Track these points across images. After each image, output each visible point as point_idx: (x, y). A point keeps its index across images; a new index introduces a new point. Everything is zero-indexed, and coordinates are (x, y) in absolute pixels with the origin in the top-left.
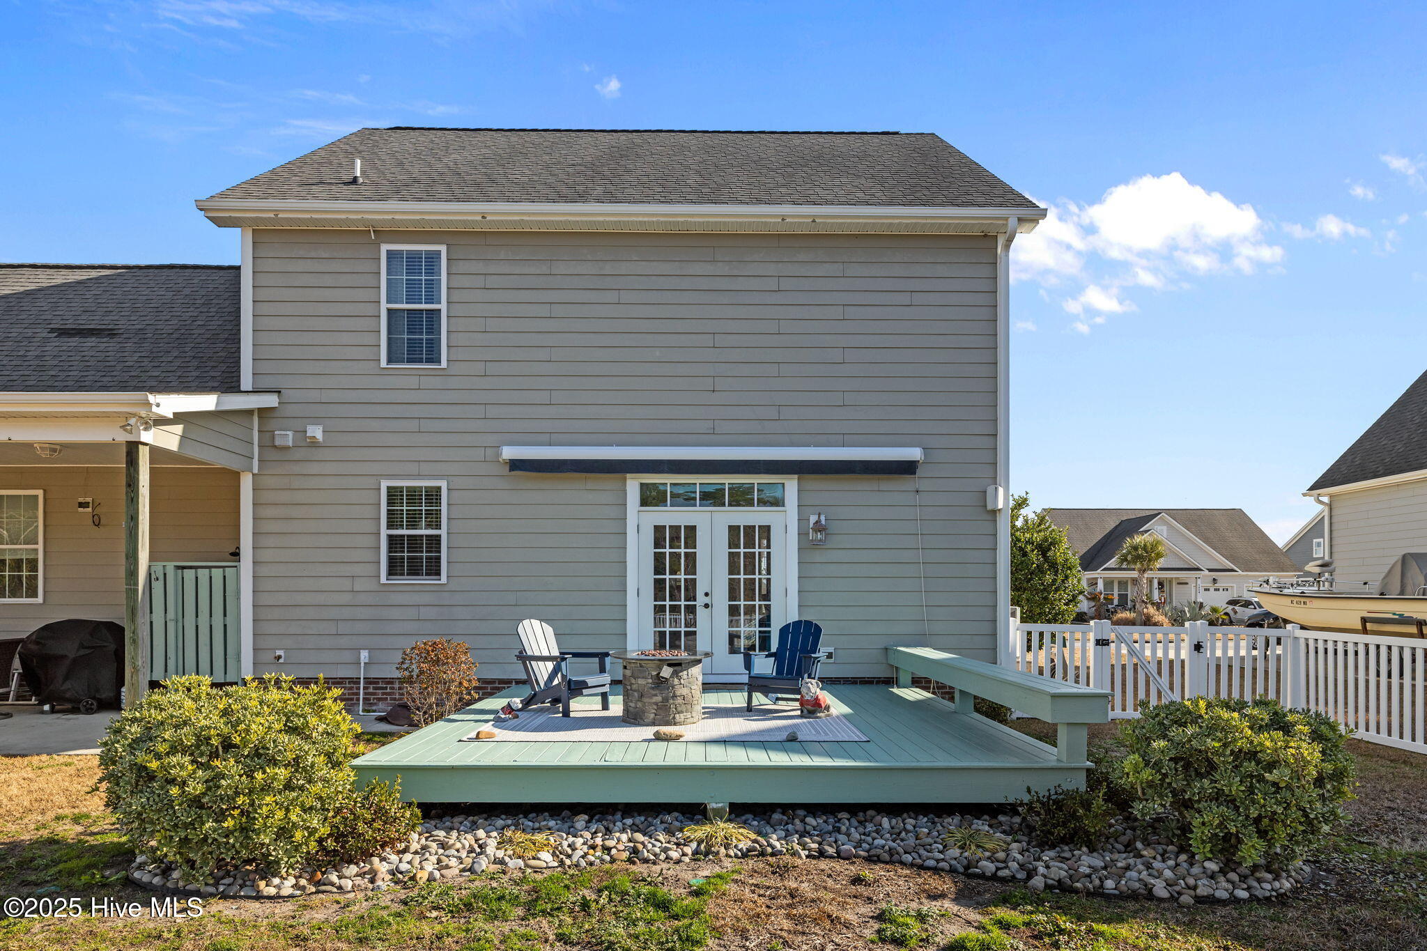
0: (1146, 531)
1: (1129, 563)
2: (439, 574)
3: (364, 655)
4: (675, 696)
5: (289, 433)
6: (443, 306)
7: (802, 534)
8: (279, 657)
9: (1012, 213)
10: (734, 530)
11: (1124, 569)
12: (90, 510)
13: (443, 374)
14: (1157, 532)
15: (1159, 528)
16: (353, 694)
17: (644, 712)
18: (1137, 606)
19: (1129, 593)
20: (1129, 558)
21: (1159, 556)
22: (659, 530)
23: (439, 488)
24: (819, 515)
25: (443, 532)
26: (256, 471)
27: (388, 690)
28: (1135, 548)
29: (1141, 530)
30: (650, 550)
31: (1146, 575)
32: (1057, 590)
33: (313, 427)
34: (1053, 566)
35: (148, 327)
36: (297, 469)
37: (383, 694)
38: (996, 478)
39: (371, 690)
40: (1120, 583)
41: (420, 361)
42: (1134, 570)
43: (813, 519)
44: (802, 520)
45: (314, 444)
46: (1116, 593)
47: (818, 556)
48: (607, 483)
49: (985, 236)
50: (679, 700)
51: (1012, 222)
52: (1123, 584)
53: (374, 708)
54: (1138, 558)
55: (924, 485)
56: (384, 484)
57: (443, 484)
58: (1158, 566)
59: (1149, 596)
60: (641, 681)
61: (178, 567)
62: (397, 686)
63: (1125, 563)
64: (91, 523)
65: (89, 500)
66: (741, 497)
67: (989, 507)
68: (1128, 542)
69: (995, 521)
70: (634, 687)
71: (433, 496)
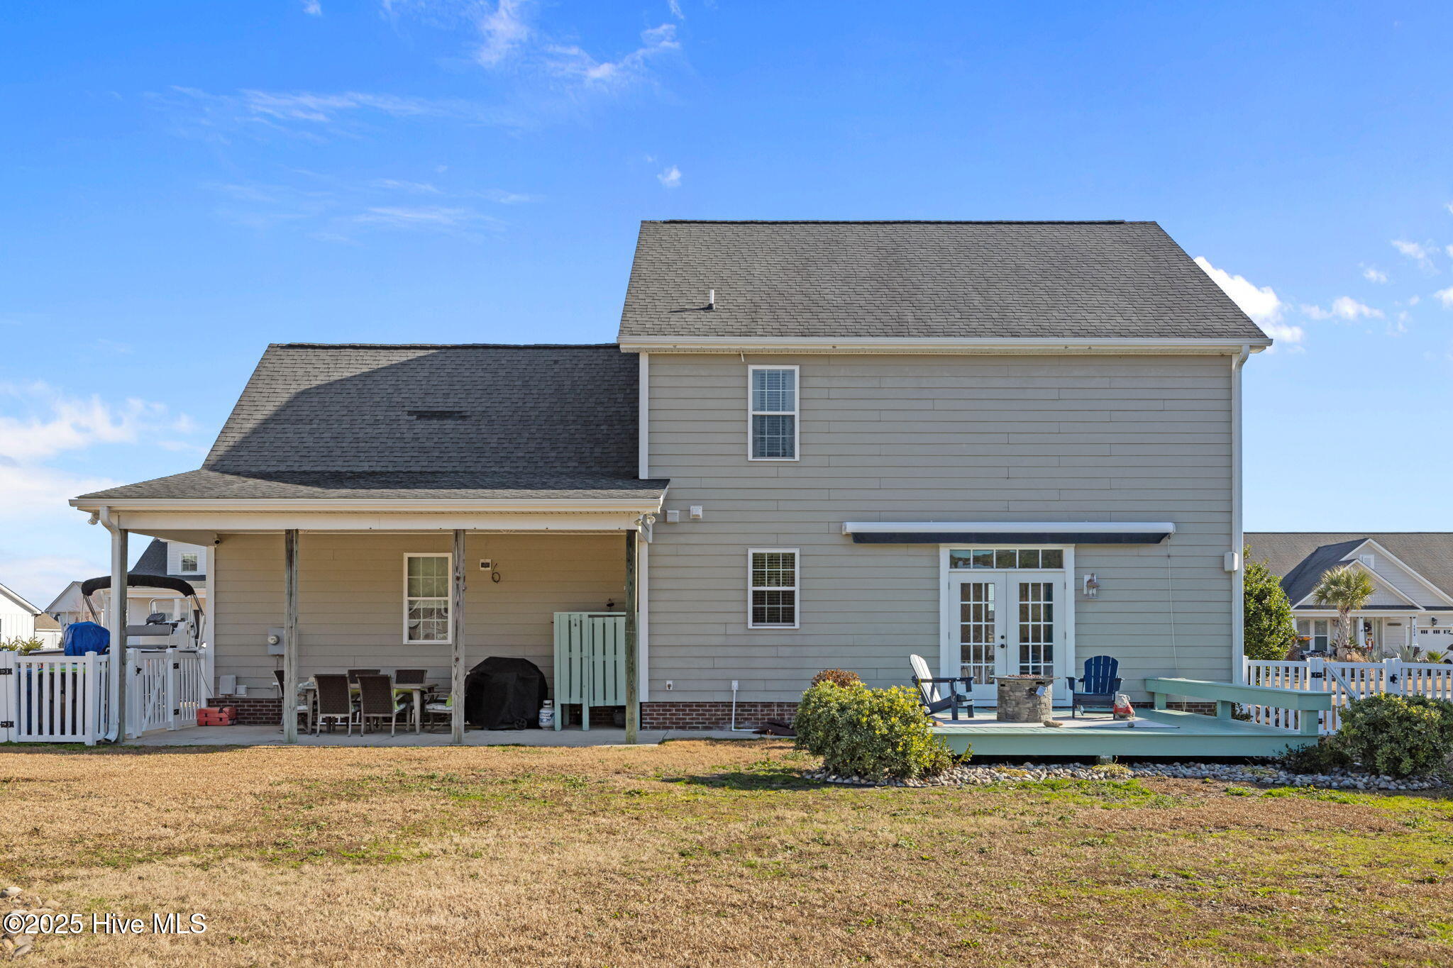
0: (1348, 562)
1: (1328, 600)
2: (793, 621)
3: (735, 685)
4: (1040, 703)
5: (677, 512)
6: (796, 413)
7: (1078, 590)
8: (669, 686)
9: (1245, 342)
10: (1024, 588)
11: (1322, 608)
12: (489, 569)
13: (796, 465)
14: (1364, 561)
15: (1365, 557)
16: (726, 715)
17: (1019, 714)
18: (1339, 651)
19: (1329, 636)
20: (1329, 594)
21: (1365, 592)
22: (965, 587)
23: (794, 554)
24: (1093, 575)
25: (796, 588)
26: (651, 542)
27: (753, 712)
28: (1335, 583)
29: (1343, 559)
30: (958, 603)
31: (1349, 615)
32: (1272, 633)
33: (696, 507)
34: (1268, 611)
35: (488, 409)
36: (682, 539)
37: (748, 715)
38: (1231, 546)
39: (739, 712)
40: (1316, 623)
41: (777, 455)
42: (1335, 608)
43: (1087, 578)
44: (1078, 579)
45: (696, 520)
46: (1312, 635)
47: (1090, 607)
48: (923, 550)
49: (1223, 355)
50: (1043, 706)
51: (1245, 348)
52: (1320, 624)
53: (742, 726)
54: (1338, 595)
55: (1172, 551)
56: (751, 552)
57: (797, 552)
58: (1363, 603)
59: (1353, 640)
60: (1018, 694)
61: (590, 616)
62: (759, 708)
63: (1324, 601)
64: (491, 579)
65: (488, 561)
66: (1029, 561)
67: (1226, 569)
68: (1328, 575)
69: (1231, 579)
70: (1012, 698)
71: (789, 560)
